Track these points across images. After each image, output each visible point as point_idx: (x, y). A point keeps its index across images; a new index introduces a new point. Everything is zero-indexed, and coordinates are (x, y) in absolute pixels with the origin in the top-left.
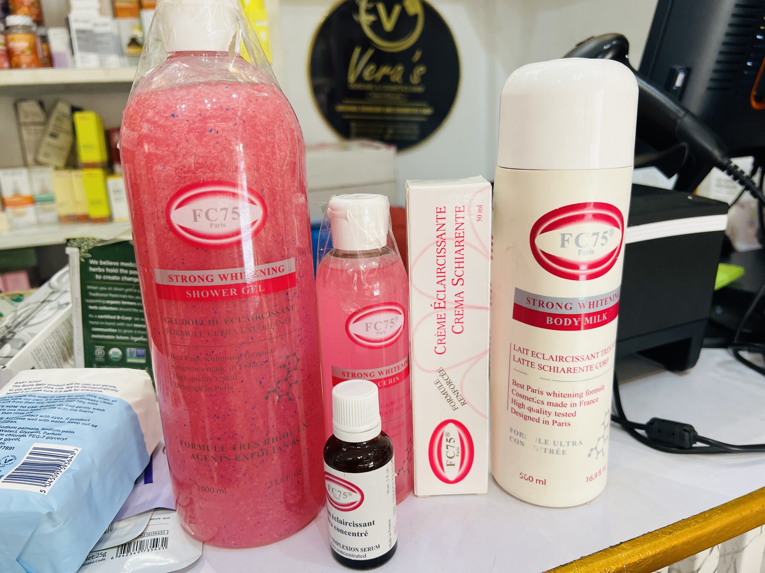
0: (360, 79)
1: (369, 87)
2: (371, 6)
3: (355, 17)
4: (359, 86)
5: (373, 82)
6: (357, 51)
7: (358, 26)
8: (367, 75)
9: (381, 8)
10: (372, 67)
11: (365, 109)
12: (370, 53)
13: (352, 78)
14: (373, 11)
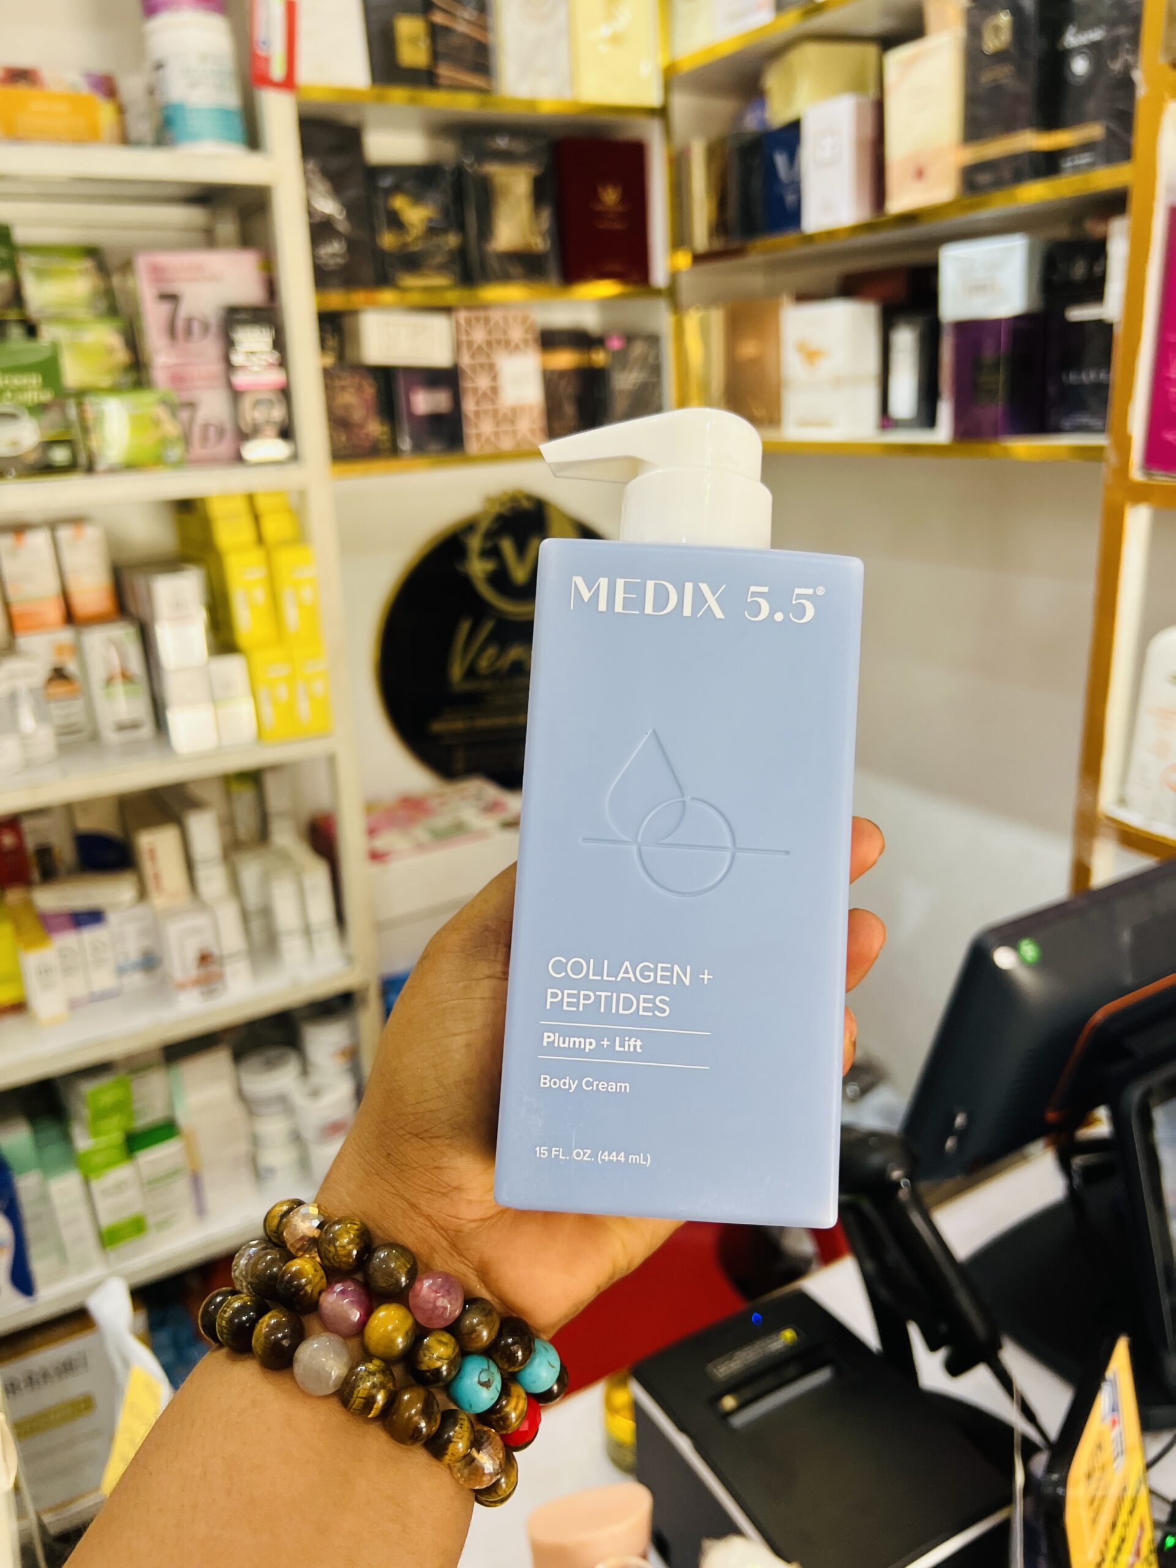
0: (471, 673)
1: (488, 685)
2: (489, 545)
3: (459, 568)
4: (470, 686)
5: (495, 675)
6: (465, 627)
7: (466, 582)
8: (484, 664)
9: (507, 546)
10: (491, 651)
11: (482, 723)
12: (488, 627)
13: (456, 671)
14: (492, 552)
